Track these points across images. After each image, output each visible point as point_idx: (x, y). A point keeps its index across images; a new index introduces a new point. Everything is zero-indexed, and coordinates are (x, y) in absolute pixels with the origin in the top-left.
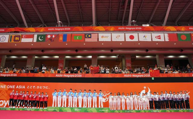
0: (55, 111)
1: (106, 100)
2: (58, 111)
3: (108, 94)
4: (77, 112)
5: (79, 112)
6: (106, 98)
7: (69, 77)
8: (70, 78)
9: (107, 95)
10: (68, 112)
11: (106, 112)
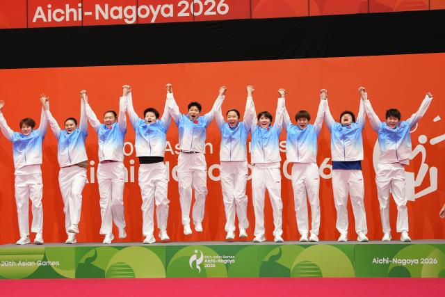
0: (45, 273)
1: (426, 183)
2: (70, 274)
3: (434, 141)
4: (210, 275)
5: (224, 274)
6: (424, 167)
7: (131, 20)
8: (142, 28)
9: (427, 145)
10: (138, 276)
11: (425, 274)
